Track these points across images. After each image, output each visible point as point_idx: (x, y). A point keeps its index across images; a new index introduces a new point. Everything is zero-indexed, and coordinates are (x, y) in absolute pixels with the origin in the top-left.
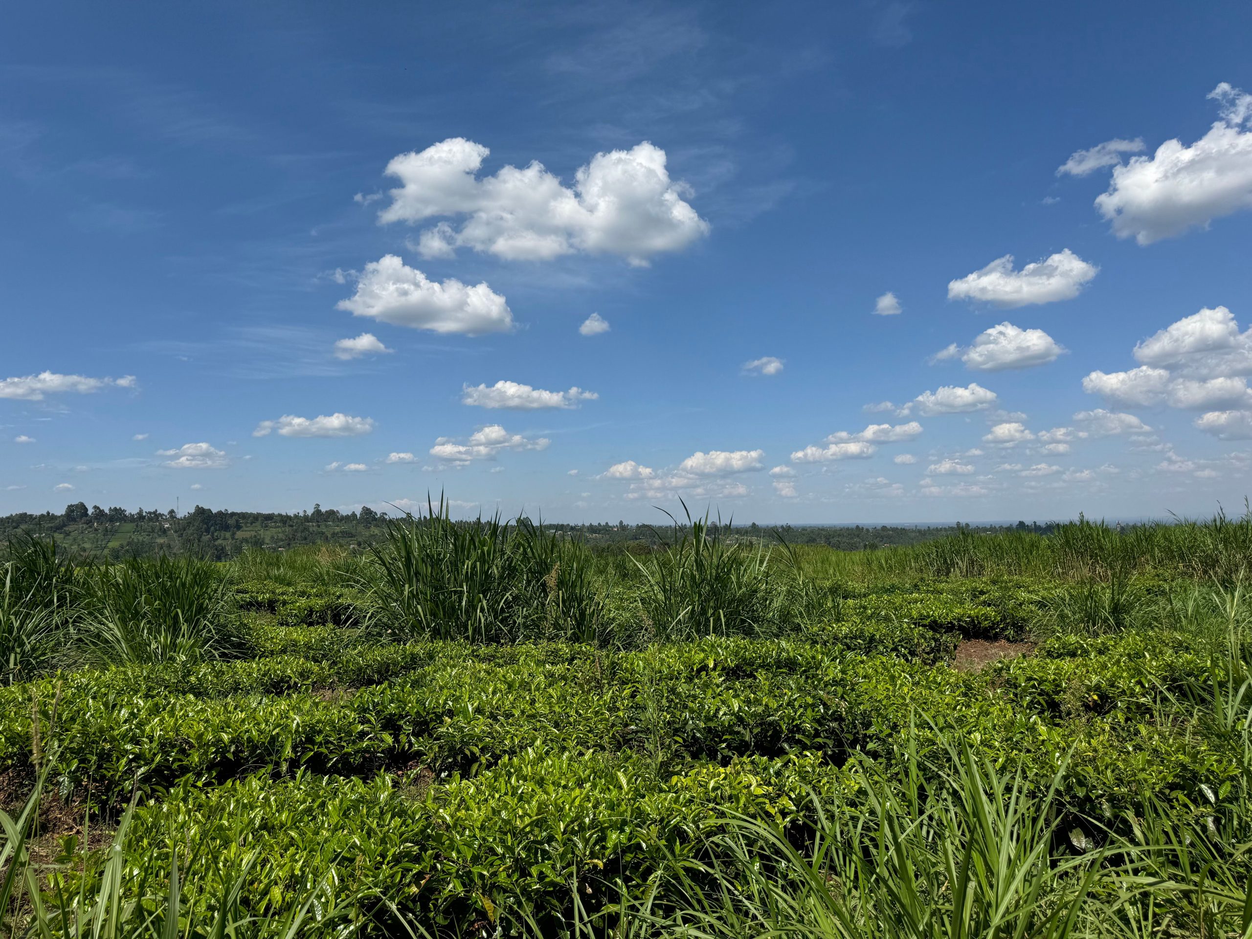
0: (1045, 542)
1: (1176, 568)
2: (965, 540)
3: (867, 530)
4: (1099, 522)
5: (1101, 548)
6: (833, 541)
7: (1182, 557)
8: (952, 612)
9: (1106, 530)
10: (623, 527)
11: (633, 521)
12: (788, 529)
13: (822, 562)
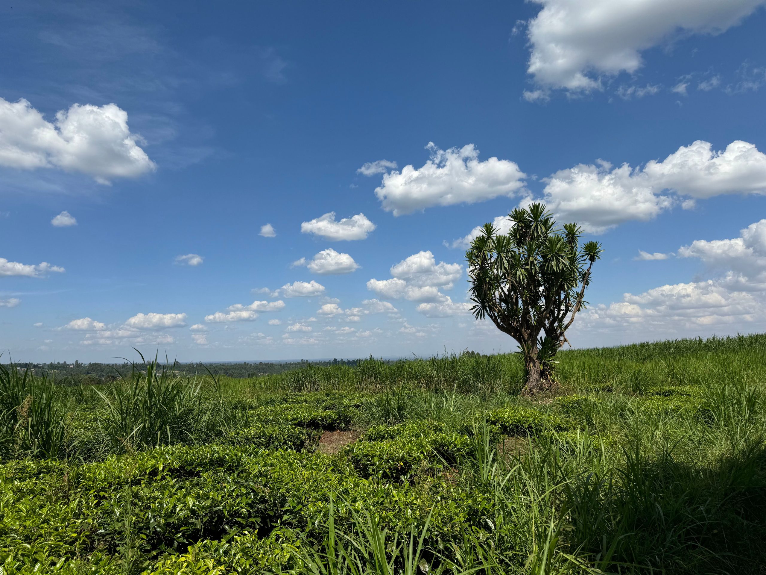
0: (352, 370)
1: (414, 383)
2: (310, 370)
3: (251, 365)
4: (379, 359)
5: (380, 373)
6: (230, 372)
7: (417, 377)
8: (311, 414)
9: (382, 363)
10: (78, 365)
11: (86, 361)
12: (200, 365)
13: (224, 386)
